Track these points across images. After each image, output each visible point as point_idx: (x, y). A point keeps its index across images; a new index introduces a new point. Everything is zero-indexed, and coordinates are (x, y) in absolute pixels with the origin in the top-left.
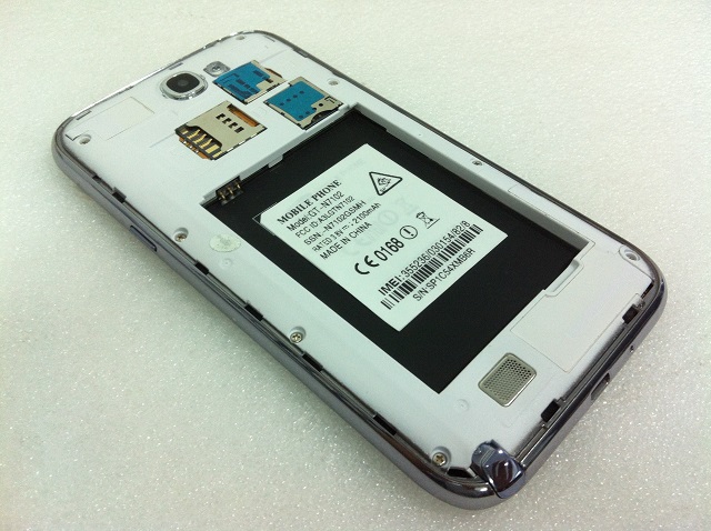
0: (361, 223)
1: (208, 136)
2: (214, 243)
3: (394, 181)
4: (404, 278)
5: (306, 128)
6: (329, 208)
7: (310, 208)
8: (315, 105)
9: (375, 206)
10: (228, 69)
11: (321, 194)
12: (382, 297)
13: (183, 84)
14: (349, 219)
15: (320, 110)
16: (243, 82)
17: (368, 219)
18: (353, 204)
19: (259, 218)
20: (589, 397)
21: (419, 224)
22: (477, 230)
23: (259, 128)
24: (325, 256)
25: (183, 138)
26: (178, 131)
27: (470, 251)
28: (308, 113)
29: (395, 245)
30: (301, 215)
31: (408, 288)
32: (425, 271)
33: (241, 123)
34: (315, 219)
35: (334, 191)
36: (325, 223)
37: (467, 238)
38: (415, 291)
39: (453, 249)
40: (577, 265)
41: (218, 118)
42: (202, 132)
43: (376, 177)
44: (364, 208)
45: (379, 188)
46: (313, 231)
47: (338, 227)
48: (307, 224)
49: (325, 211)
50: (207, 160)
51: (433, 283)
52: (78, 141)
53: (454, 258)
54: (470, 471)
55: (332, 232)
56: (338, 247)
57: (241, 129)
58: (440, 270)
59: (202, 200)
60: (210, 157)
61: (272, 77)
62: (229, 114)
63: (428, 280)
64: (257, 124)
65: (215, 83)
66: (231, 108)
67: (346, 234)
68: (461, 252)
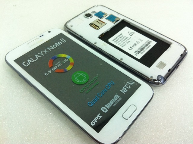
0: (128, 41)
1: (96, 25)
2: (102, 44)
3: (133, 33)
4: (138, 50)
5: (115, 23)
6: (121, 38)
7: (118, 38)
8: (115, 19)
9: (130, 38)
10: (96, 12)
11: (119, 36)
12: (135, 54)
13: (88, 15)
14: (126, 41)
15: (116, 20)
16: (100, 15)
17: (129, 40)
18: (126, 38)
19: (108, 41)
20: (176, 69)
21: (139, 41)
22: (151, 42)
23: (105, 24)
24: (122, 47)
25: (91, 26)
26: (90, 24)
27: (150, 46)
28: (114, 21)
29: (135, 45)
30: (116, 40)
31: (139, 52)
32: (142, 49)
33: (102, 23)
34: (119, 40)
35: (122, 35)
36: (121, 41)
37: (149, 43)
38: (141, 52)
39: (147, 45)
40: (171, 47)
41: (97, 22)
42: (94, 25)
43: (129, 33)
44: (128, 38)
45: (131, 34)
46: (119, 43)
47: (124, 42)
48: (118, 41)
49: (121, 39)
50: (96, 30)
51: (144, 51)
52: (70, 26)
53: (147, 47)
54: (157, 80)
55: (123, 42)
56: (124, 45)
57: (102, 24)
58: (145, 49)
59: (98, 37)
60: (97, 29)
61: (106, 14)
63: (143, 51)
64: (104, 23)
65: (94, 15)
66: (99, 20)
67: (126, 43)
68: (148, 46)
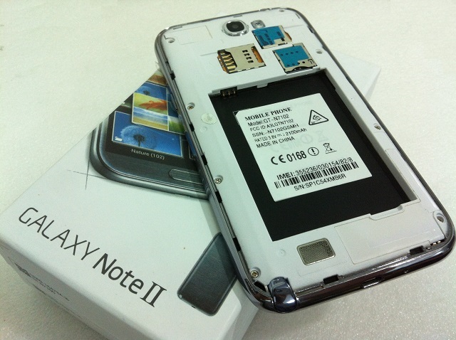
0: (290, 136)
1: (233, 60)
3: (323, 119)
4: (295, 175)
5: (288, 72)
6: (277, 121)
7: (266, 118)
8: (300, 62)
9: (303, 130)
10: (264, 26)
11: (277, 112)
12: (276, 180)
13: (234, 27)
14: (284, 132)
15: (302, 65)
16: (267, 36)
17: (294, 136)
18: (291, 124)
19: (236, 113)
21: (323, 149)
22: (355, 166)
23: (262, 64)
24: (258, 146)
25: (220, 56)
26: (219, 52)
27: (343, 176)
28: (294, 65)
29: (301, 155)
30: (259, 120)
31: (294, 181)
32: (310, 176)
33: (254, 58)
34: (265, 125)
35: (285, 113)
36: (269, 129)
37: (346, 168)
38: (297, 185)
39: (333, 171)
40: (401, 208)
41: (244, 51)
42: (231, 56)
43: (313, 114)
44: (296, 129)
45: (312, 120)
46: (261, 131)
47: (275, 133)
48: (259, 126)
49: (273, 122)
50: (225, 73)
51: (310, 185)
52: (168, 41)
53: (331, 176)
54: (266, 287)
55: (270, 135)
56: (268, 144)
57: (252, 61)
58: (319, 179)
59: (210, 92)
60: (228, 71)
61: (286, 38)
62: (250, 51)
63: (308, 181)
64: (263, 61)
65: (253, 32)
66: (254, 49)
67: (277, 139)
68: (337, 174)
